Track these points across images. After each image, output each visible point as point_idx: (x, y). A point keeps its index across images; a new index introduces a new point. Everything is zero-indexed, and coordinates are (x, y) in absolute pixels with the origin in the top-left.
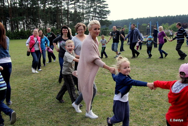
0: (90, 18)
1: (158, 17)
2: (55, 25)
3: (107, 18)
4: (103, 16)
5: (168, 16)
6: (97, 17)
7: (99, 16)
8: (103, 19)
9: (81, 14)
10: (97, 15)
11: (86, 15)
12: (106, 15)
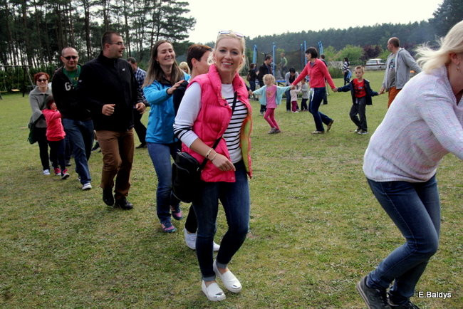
0: (145, 39)
1: (307, 32)
2: (54, 58)
3: (187, 37)
4: (178, 31)
5: (331, 31)
6: (162, 35)
7: (168, 33)
8: (177, 41)
9: (120, 28)
10: (162, 31)
11: (134, 31)
12: (185, 30)
